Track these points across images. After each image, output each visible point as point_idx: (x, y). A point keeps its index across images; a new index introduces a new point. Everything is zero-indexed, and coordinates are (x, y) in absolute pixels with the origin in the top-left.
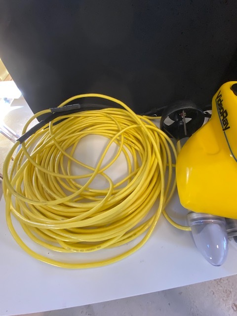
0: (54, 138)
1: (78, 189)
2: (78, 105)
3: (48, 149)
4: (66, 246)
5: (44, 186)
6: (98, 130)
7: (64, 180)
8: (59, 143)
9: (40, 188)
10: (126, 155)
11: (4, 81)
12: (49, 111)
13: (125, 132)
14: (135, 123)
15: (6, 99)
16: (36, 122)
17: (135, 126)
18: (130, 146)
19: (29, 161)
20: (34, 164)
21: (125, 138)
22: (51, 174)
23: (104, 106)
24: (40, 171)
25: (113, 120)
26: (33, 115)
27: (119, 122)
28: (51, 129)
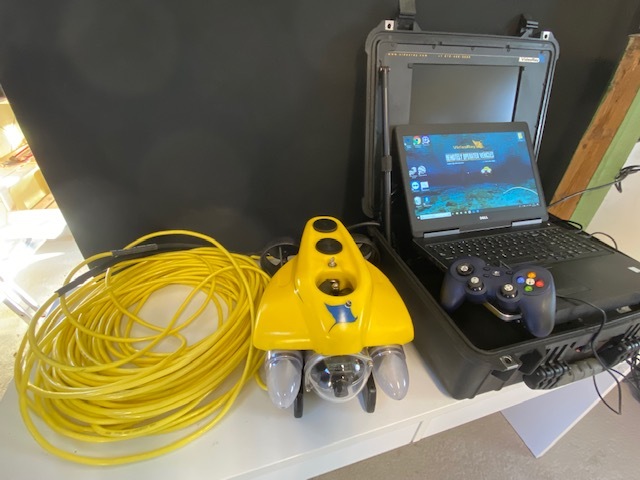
0: (111, 290)
1: (132, 353)
2: (155, 246)
3: (97, 308)
4: (102, 431)
5: (84, 353)
6: (183, 275)
7: (112, 343)
8: (118, 297)
9: (77, 355)
10: (219, 306)
11: (32, 208)
12: (109, 254)
13: (217, 276)
14: (230, 263)
15: (28, 242)
16: (86, 269)
17: (230, 267)
18: (227, 296)
19: (67, 320)
20: (75, 323)
21: (217, 284)
22: (97, 337)
23: (191, 245)
24: (81, 333)
25: (204, 263)
26: (83, 260)
27: (212, 265)
28: (109, 280)
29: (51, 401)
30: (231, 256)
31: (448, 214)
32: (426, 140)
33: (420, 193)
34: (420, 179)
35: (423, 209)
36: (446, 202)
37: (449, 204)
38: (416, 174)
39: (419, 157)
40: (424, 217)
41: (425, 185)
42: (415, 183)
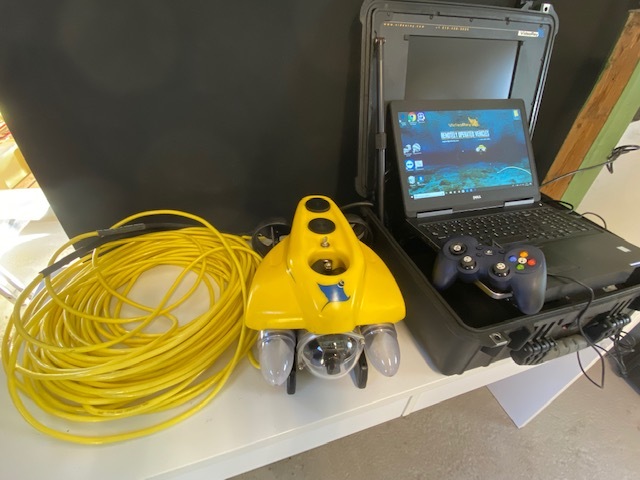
0: (98, 271)
1: (122, 334)
2: (143, 226)
3: (85, 289)
4: (95, 411)
5: (73, 334)
6: (173, 256)
7: (102, 325)
8: (105, 278)
9: (66, 337)
10: (210, 287)
11: (14, 188)
12: (95, 234)
13: (207, 257)
14: (221, 244)
15: (11, 222)
16: (71, 250)
17: (221, 248)
18: (217, 275)
19: (54, 302)
20: (61, 304)
21: (207, 264)
22: (85, 318)
23: (180, 225)
24: (69, 314)
25: (194, 243)
26: (68, 240)
27: (202, 245)
28: (96, 261)
29: (40, 383)
30: (222, 237)
31: (442, 193)
32: (422, 117)
33: (414, 173)
34: (414, 158)
35: (417, 188)
36: (439, 182)
37: (442, 183)
38: (411, 151)
39: (413, 135)
40: (417, 196)
41: (419, 164)
42: (409, 162)
